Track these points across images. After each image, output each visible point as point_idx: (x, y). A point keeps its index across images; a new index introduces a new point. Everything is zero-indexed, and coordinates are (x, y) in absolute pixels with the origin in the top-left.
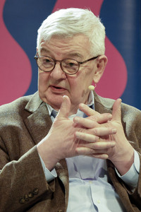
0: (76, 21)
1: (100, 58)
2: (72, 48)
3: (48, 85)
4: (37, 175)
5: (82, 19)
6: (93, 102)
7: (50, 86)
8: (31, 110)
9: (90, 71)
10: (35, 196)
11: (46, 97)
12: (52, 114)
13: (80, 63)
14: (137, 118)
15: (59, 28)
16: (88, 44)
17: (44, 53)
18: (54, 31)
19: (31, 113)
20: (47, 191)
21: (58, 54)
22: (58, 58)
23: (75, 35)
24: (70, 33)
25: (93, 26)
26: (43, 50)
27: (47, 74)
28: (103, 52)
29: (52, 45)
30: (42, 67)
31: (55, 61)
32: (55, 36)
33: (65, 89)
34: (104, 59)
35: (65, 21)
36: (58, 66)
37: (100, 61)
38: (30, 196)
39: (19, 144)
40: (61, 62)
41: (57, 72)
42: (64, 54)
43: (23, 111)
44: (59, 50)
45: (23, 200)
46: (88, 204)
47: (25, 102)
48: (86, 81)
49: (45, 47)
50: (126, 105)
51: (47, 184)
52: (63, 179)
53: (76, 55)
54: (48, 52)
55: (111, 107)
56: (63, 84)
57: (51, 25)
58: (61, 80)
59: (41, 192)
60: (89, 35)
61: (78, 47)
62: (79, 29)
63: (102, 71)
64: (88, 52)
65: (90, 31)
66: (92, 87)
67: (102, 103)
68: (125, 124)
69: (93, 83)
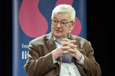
0: (66, 8)
1: (73, 22)
2: (64, 18)
3: (55, 30)
4: (51, 62)
5: (68, 8)
6: (70, 36)
7: (56, 30)
8: (48, 39)
9: (70, 26)
10: (50, 69)
11: (54, 34)
12: (55, 40)
13: (67, 23)
14: (85, 42)
15: (61, 10)
16: (70, 17)
17: (54, 19)
18: (59, 11)
19: (48, 40)
20: (54, 67)
21: (59, 19)
24: (64, 12)
25: (72, 11)
26: (54, 18)
27: (55, 26)
28: (74, 20)
29: (57, 16)
30: (53, 23)
31: (58, 22)
32: (59, 13)
33: (61, 31)
34: (75, 23)
36: (59, 23)
37: (73, 23)
38: (48, 69)
39: (43, 51)
40: (60, 22)
42: (62, 19)
43: (45, 39)
45: (45, 70)
46: (68, 72)
47: (46, 37)
48: (68, 29)
49: (55, 17)
50: (81, 38)
51: (54, 65)
52: (59, 63)
53: (66, 20)
54: (56, 18)
55: (75, 38)
57: (57, 9)
58: (60, 28)
59: (52, 67)
60: (70, 13)
61: (66, 17)
62: (67, 11)
63: (73, 27)
64: (70, 19)
65: (71, 12)
66: (70, 32)
67: (73, 37)
68: (80, 44)
69: (70, 30)
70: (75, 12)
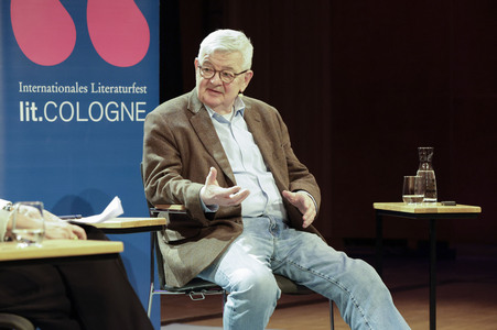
0: (234, 40)
1: (248, 72)
3: (206, 88)
7: (208, 89)
8: (193, 111)
12: (213, 117)
13: (236, 74)
16: (241, 61)
18: (218, 47)
19: (194, 114)
21: (218, 66)
22: (217, 69)
23: (233, 51)
31: (215, 71)
32: (217, 51)
33: (221, 93)
35: (226, 40)
36: (217, 74)
37: (248, 74)
40: (219, 72)
41: (217, 80)
42: (223, 66)
44: (219, 63)
54: (210, 63)
56: (219, 89)
57: (213, 42)
62: (236, 47)
64: (241, 67)
65: (244, 49)
70: (252, 48)
